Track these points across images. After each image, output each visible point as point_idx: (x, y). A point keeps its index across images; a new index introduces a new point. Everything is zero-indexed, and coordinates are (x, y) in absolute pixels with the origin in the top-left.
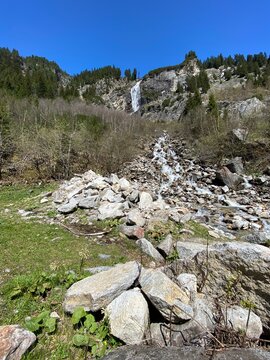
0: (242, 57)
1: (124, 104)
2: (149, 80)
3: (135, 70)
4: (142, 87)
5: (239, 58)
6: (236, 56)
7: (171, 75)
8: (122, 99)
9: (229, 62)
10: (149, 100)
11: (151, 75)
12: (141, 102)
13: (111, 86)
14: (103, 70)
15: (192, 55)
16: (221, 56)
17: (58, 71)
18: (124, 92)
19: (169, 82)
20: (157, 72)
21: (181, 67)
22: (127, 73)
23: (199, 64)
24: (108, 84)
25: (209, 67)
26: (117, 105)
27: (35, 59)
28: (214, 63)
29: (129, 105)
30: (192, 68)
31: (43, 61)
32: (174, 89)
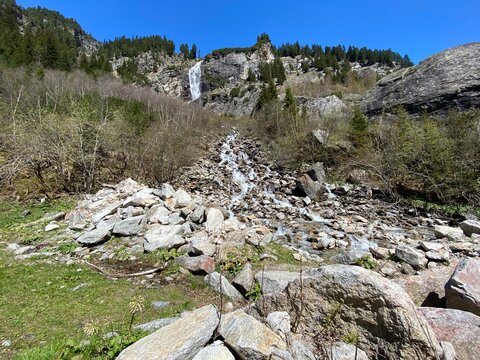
0: (320, 48)
1: (180, 89)
2: (212, 61)
3: (194, 48)
4: (204, 70)
5: (317, 49)
6: (313, 47)
7: (241, 58)
8: (176, 81)
9: (306, 52)
10: (213, 87)
11: (217, 55)
12: (203, 88)
13: (160, 62)
14: (149, 40)
15: (264, 39)
16: (297, 45)
17: (79, 32)
18: (176, 72)
19: (239, 67)
20: (223, 53)
21: (253, 51)
22: (184, 49)
23: (273, 49)
24: (156, 60)
25: (285, 55)
26: (170, 88)
27: (42, 13)
28: (290, 51)
29: (186, 93)
30: (265, 54)
31: (56, 16)
32: (245, 76)
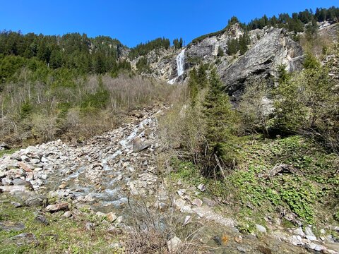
0: (287, 16)
1: (171, 70)
2: (193, 47)
3: (181, 40)
4: (187, 54)
5: (284, 17)
6: (280, 16)
7: (214, 39)
8: (168, 66)
9: (273, 22)
10: (192, 65)
11: (194, 43)
12: (186, 67)
13: (160, 55)
14: (154, 42)
15: (234, 20)
16: (265, 17)
17: (119, 45)
18: (168, 60)
19: (211, 47)
20: (200, 40)
21: (222, 32)
22: (175, 42)
23: (241, 26)
24: (157, 54)
25: (254, 28)
26: (165, 70)
27: (101, 39)
28: (258, 25)
29: (175, 71)
30: (234, 32)
31: (108, 39)
32: (216, 53)
